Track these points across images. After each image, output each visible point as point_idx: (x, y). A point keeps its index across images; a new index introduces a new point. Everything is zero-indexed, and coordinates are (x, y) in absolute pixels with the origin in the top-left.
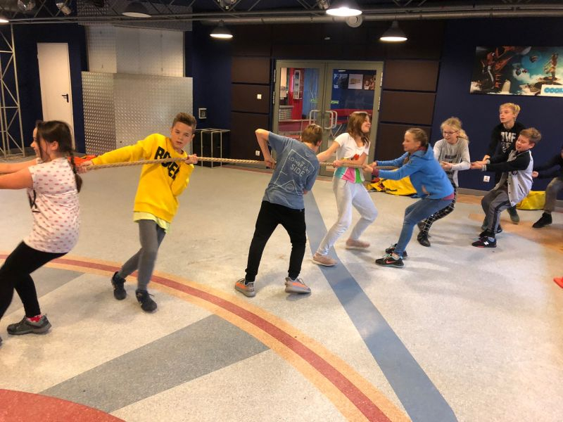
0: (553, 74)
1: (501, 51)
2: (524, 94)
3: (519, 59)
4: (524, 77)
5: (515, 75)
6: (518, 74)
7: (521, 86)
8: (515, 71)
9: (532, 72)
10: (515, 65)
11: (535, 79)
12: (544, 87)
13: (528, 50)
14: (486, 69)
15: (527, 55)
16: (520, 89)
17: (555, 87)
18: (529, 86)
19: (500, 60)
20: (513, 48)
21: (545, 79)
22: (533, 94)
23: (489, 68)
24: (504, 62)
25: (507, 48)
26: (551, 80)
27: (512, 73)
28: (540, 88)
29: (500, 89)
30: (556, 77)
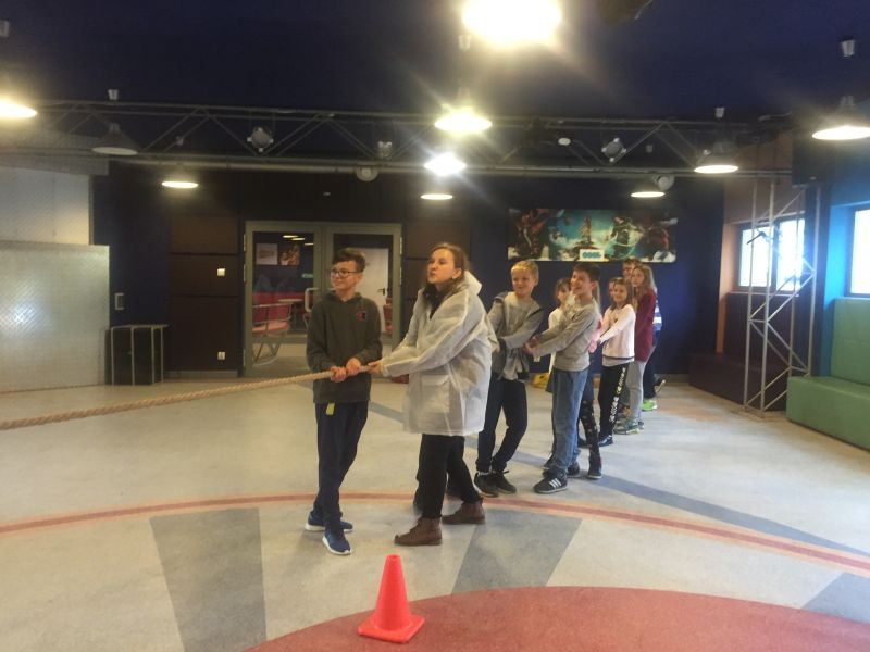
0: (589, 238)
1: (535, 213)
2: (564, 260)
3: (554, 222)
4: (561, 241)
6: (555, 238)
7: (561, 252)
9: (569, 237)
10: (551, 228)
11: (572, 243)
12: (582, 251)
13: (561, 213)
14: (522, 232)
15: (561, 218)
16: (559, 255)
17: (593, 251)
18: (568, 251)
19: (535, 223)
20: (547, 210)
21: (582, 242)
22: (571, 259)
23: (525, 232)
24: (540, 225)
25: (541, 211)
26: (588, 245)
27: (549, 237)
28: (578, 253)
29: (539, 255)
30: (593, 240)
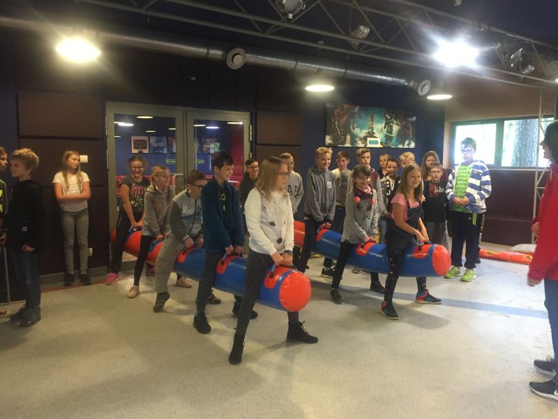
0: (372, 129)
1: (342, 108)
4: (357, 131)
5: (352, 129)
6: (354, 129)
7: (357, 139)
8: (352, 126)
11: (363, 133)
12: (369, 139)
13: (357, 109)
14: (335, 123)
15: (357, 113)
16: (356, 142)
17: (374, 139)
18: (361, 139)
19: (342, 116)
20: (349, 106)
21: (369, 133)
24: (345, 117)
25: (345, 106)
26: (371, 135)
27: (350, 128)
28: (366, 140)
29: (344, 142)
30: (374, 131)
